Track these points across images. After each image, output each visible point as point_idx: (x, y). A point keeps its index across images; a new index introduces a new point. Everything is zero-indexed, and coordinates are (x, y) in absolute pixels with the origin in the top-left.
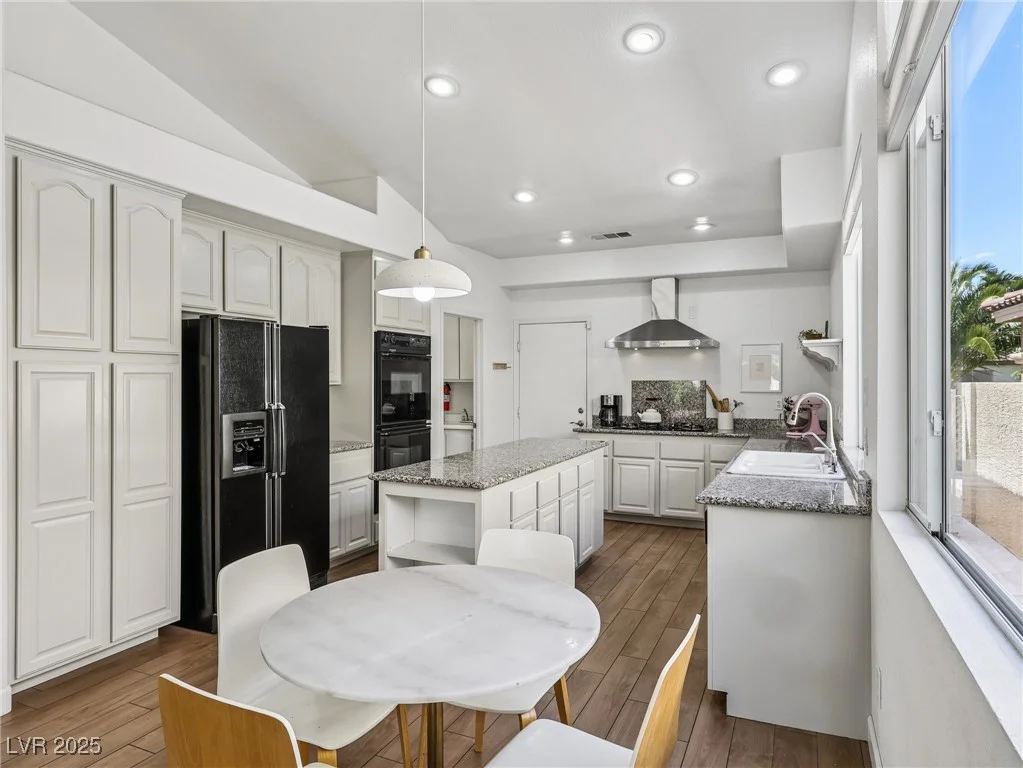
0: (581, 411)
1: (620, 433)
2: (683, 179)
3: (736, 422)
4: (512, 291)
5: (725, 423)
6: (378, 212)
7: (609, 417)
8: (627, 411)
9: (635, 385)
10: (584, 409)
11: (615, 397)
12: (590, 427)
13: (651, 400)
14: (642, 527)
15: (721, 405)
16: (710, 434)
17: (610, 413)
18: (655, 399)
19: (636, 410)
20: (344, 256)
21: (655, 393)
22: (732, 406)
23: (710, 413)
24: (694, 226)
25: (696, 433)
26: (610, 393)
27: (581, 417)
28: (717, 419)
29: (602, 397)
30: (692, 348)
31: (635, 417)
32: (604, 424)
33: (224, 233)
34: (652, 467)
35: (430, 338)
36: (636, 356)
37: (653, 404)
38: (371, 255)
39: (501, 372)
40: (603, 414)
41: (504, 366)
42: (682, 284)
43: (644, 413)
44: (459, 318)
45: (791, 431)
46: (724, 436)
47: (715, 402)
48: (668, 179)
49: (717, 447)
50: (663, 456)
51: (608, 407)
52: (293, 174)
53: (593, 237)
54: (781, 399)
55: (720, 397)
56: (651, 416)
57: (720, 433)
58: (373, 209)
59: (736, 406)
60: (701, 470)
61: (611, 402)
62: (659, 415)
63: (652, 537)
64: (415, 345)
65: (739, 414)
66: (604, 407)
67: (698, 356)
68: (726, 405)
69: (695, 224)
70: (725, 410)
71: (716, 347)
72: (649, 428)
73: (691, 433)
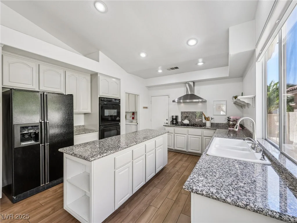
0: (167, 120)
1: (176, 127)
2: (192, 42)
3: (212, 124)
4: (149, 87)
5: (208, 124)
6: (100, 61)
7: (175, 122)
8: (179, 120)
9: (182, 113)
10: (168, 119)
11: (176, 116)
12: (169, 125)
13: (186, 117)
14: (183, 155)
15: (207, 119)
16: (203, 128)
17: (175, 121)
18: (187, 117)
19: (182, 120)
20: (91, 75)
21: (187, 115)
22: (210, 119)
23: (204, 121)
24: (198, 63)
25: (199, 127)
26: (175, 115)
27: (167, 122)
28: (206, 123)
29: (172, 116)
30: (198, 102)
31: (181, 122)
32: (173, 124)
33: (39, 65)
34: (186, 137)
35: (120, 100)
36: (182, 105)
37: (187, 118)
38: (98, 74)
39: (146, 109)
40: (172, 121)
41: (147, 108)
42: (196, 84)
43: (184, 121)
44: (129, 94)
45: (230, 127)
46: (208, 129)
47: (205, 118)
48: (187, 43)
49: (206, 132)
50: (189, 134)
51: (174, 119)
52: (75, 51)
53: (168, 69)
54: (226, 117)
55: (207, 116)
56: (186, 122)
57: (207, 127)
58: (98, 61)
59: (212, 119)
60: (201, 139)
61: (175, 118)
62: (188, 121)
63: (185, 159)
64: (114, 101)
65: (212, 121)
66: (173, 119)
67: (200, 104)
68: (208, 119)
69: (198, 62)
70: (208, 120)
71: (205, 102)
72: (185, 126)
73: (197, 127)
